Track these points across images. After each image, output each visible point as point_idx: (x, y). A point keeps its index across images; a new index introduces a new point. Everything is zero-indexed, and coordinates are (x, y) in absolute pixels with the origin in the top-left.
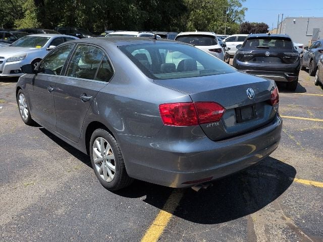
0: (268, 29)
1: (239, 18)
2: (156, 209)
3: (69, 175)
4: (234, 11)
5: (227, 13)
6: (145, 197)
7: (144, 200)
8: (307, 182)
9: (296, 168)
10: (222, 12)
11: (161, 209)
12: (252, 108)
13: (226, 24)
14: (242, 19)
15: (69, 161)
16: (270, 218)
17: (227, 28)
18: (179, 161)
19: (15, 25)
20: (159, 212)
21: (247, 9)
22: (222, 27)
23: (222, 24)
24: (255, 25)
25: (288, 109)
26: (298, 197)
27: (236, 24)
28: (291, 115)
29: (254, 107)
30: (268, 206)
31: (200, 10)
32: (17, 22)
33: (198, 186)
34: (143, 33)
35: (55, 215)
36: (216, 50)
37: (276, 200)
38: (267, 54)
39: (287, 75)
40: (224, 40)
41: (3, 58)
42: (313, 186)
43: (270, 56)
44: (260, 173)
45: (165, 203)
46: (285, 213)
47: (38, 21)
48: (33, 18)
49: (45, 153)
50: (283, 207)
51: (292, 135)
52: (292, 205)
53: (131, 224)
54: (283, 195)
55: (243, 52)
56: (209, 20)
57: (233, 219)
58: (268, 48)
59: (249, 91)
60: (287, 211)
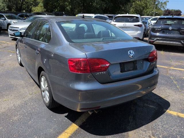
0: (181, 14)
1: (164, 7)
2: (70, 122)
3: (30, 96)
4: (160, 2)
5: (156, 3)
6: (66, 114)
7: (65, 116)
8: (174, 113)
9: (171, 103)
10: (153, 3)
11: (73, 122)
12: (134, 63)
13: (154, 11)
14: (165, 7)
15: (33, 88)
16: (141, 135)
17: (155, 13)
18: (80, 95)
19: (32, 10)
20: (71, 125)
21: (168, 1)
22: (152, 12)
23: (152, 10)
24: (173, 11)
25: (179, 64)
26: (165, 123)
27: (161, 10)
28: (180, 68)
29: (135, 63)
30: (143, 127)
31: (138, 2)
32: (33, 8)
33: (91, 111)
34: (97, 15)
35: (12, 119)
36: (138, 26)
37: (150, 124)
38: (170, 28)
39: (183, 42)
40: (150, 20)
41: (18, 28)
42: (179, 116)
43: (172, 30)
44: (145, 104)
45: (77, 119)
46: (152, 133)
47: (44, 8)
48: (41, 7)
49: (22, 82)
50: (153, 129)
51: (176, 81)
52: (159, 128)
53: (52, 130)
54: (156, 120)
55: (155, 27)
56: (143, 8)
57: (116, 134)
58: (171, 25)
59: (130, 52)
60: (154, 132)
